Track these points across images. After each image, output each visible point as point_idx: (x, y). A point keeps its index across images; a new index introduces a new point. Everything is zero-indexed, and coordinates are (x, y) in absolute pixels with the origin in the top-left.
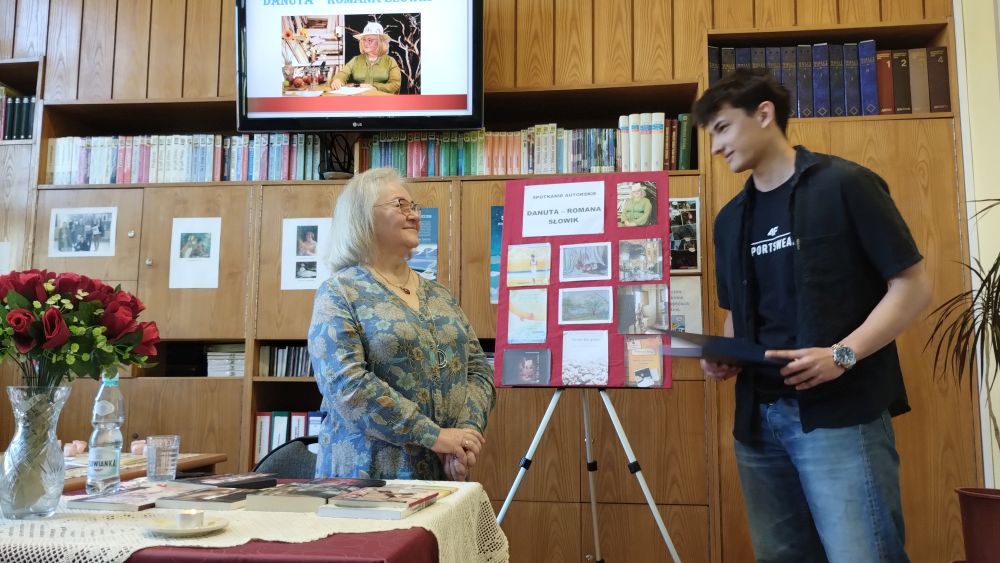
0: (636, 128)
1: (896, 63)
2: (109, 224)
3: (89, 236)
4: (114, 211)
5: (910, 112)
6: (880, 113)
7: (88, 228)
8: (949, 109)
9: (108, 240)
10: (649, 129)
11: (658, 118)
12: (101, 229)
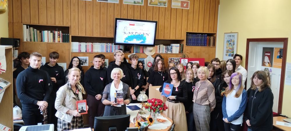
0: (175, 46)
1: (209, 38)
2: (87, 60)
3: (83, 62)
4: (88, 57)
5: (210, 46)
6: (207, 46)
7: (83, 61)
8: (215, 46)
9: (87, 63)
10: (177, 47)
11: (179, 45)
12: (85, 61)
